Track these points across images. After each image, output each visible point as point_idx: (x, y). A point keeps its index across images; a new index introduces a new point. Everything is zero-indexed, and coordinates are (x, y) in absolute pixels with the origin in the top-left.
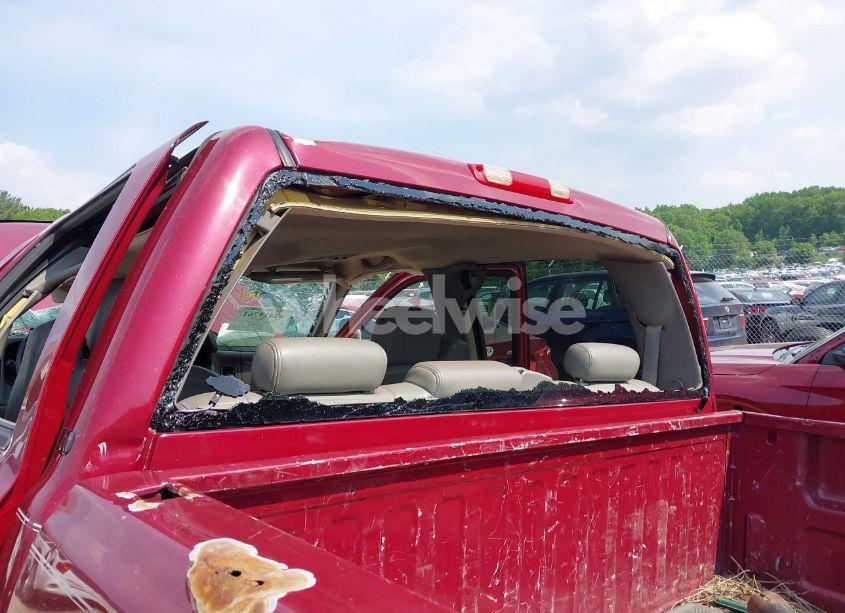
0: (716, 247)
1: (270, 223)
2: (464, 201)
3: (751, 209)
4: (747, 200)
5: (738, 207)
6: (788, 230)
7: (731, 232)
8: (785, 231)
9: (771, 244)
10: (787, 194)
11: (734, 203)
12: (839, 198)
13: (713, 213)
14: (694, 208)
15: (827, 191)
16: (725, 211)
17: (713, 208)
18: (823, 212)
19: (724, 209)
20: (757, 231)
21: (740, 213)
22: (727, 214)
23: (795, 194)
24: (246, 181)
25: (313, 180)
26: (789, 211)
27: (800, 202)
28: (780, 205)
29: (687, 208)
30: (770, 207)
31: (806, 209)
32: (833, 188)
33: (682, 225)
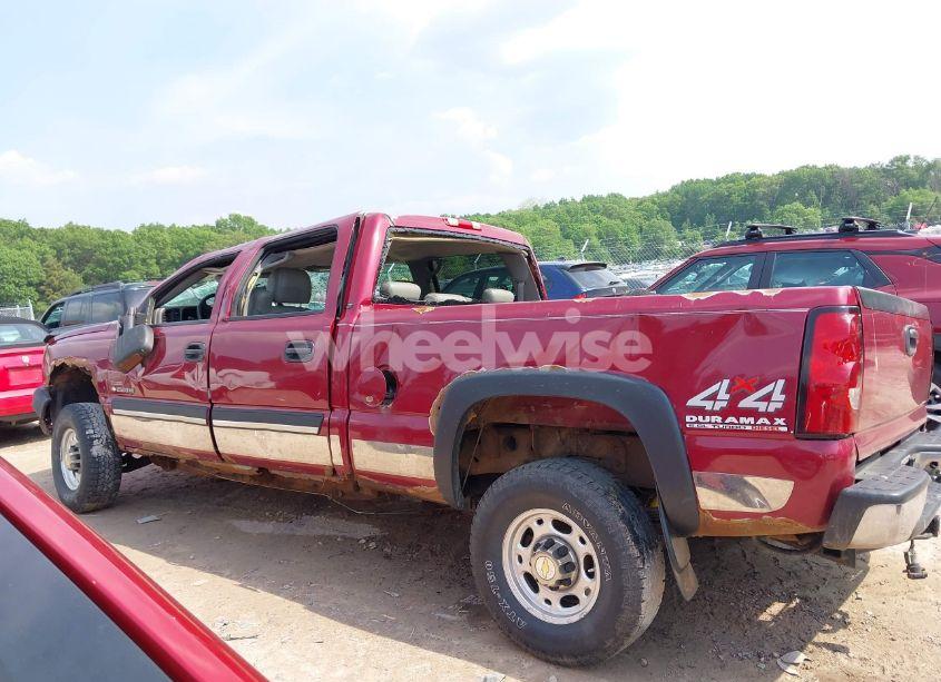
0: (644, 238)
2: (443, 233)
3: (678, 197)
4: (673, 188)
5: (665, 195)
6: (713, 219)
7: (658, 222)
8: (710, 219)
9: (698, 233)
10: (711, 181)
11: (661, 191)
12: (759, 185)
13: (641, 202)
14: (622, 197)
15: (748, 177)
16: (652, 200)
17: (640, 196)
18: (745, 199)
19: (652, 196)
20: (684, 220)
21: (666, 200)
22: (654, 203)
23: (718, 182)
24: (381, 232)
25: (399, 230)
26: (714, 199)
27: (723, 189)
28: (705, 192)
29: (615, 197)
30: (696, 194)
31: (729, 196)
33: (609, 216)
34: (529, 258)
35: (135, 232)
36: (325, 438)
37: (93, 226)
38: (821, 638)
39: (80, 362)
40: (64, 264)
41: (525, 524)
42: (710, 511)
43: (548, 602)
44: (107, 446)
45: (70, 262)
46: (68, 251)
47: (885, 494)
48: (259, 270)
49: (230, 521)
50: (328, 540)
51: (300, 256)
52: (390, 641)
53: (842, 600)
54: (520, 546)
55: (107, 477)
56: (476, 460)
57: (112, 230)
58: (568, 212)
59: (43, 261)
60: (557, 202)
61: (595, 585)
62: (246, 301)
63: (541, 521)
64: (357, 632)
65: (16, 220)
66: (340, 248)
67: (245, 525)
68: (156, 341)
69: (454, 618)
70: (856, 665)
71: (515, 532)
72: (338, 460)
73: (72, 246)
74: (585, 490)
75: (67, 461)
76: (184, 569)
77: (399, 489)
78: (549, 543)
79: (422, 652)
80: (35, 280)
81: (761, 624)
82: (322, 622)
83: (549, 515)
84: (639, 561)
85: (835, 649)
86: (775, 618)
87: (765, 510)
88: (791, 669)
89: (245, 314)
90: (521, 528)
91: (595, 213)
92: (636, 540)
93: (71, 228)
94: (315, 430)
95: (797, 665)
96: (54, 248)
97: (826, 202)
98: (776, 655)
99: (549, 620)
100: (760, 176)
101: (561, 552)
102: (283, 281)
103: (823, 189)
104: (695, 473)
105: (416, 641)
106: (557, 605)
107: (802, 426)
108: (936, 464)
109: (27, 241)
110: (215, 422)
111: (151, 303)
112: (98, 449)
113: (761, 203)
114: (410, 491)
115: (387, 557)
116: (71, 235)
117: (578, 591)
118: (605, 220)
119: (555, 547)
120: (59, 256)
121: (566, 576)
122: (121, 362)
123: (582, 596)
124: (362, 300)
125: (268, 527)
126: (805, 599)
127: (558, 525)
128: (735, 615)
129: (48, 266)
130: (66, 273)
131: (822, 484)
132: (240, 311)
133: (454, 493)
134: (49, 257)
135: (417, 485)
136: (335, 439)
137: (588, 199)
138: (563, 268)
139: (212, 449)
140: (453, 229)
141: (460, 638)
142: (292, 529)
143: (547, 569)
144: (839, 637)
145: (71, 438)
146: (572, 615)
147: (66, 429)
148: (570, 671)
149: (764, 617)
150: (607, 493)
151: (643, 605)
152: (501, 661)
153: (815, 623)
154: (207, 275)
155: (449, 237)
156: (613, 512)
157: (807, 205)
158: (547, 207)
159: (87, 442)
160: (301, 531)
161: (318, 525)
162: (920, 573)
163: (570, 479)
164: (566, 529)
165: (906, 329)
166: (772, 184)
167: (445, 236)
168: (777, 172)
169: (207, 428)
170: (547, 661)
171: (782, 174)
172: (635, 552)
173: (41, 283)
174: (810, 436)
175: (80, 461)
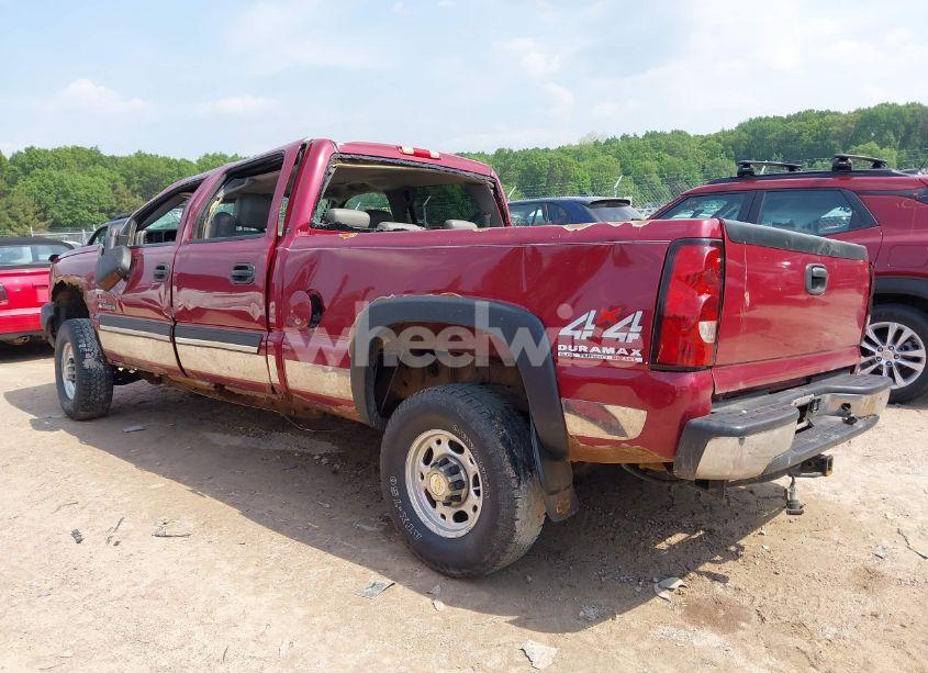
0: (706, 177)
1: (333, 171)
2: (395, 161)
3: (744, 135)
4: (740, 126)
5: (731, 133)
7: (722, 161)
10: (781, 119)
11: (726, 129)
12: (833, 123)
13: (705, 139)
14: (685, 134)
15: (822, 114)
16: (717, 137)
17: (705, 133)
18: (817, 138)
21: (732, 139)
22: (719, 141)
23: (789, 119)
24: (325, 158)
25: (344, 156)
26: (783, 138)
27: (794, 128)
28: (773, 131)
29: (679, 134)
30: (764, 132)
31: (800, 134)
32: (828, 112)
33: (672, 153)
34: (495, 189)
35: (199, 161)
36: (263, 358)
37: (161, 155)
38: (707, 567)
39: (75, 280)
40: (133, 191)
41: (426, 444)
42: (577, 437)
43: (443, 516)
44: (98, 359)
45: (139, 190)
46: (136, 178)
47: (726, 426)
48: (221, 194)
49: (205, 434)
50: (285, 454)
51: (260, 182)
52: (303, 546)
53: (744, 535)
54: (422, 464)
55: (99, 388)
56: (406, 385)
57: (178, 159)
58: (630, 148)
59: (114, 188)
60: (618, 137)
61: (479, 502)
62: (207, 226)
63: (438, 441)
64: (278, 537)
65: (89, 148)
66: (283, 176)
67: (218, 438)
68: (134, 261)
69: (371, 529)
70: (729, 593)
71: (418, 450)
72: (275, 380)
73: (141, 174)
74: (472, 413)
75: (66, 373)
76: (147, 473)
77: (326, 408)
78: (445, 461)
79: (330, 557)
80: (107, 206)
81: (655, 551)
82: (251, 526)
83: (446, 436)
84: (514, 481)
85: (714, 577)
86: (672, 547)
87: (623, 439)
88: (664, 594)
89: (206, 237)
90: (423, 447)
91: (657, 149)
92: (514, 462)
93: (140, 156)
94: (255, 349)
95: (672, 590)
96: (124, 176)
97: (904, 143)
98: (656, 580)
99: (442, 533)
100: (836, 113)
101: (454, 471)
102: (248, 206)
103: (902, 129)
104: (564, 400)
105: (328, 548)
106: (450, 519)
107: (655, 357)
108: (848, 406)
109: (99, 168)
110: (177, 339)
111: (134, 226)
112: (89, 363)
113: (833, 142)
114: (335, 410)
115: (335, 472)
116: (140, 164)
117: (467, 508)
118: (668, 158)
119: (449, 465)
120: (128, 184)
121: (457, 493)
122: (102, 280)
123: (470, 512)
124: (298, 226)
125: (237, 441)
126: (710, 532)
127: (452, 444)
128: (635, 541)
129: (118, 193)
130: (134, 200)
131: (673, 414)
132: (200, 234)
133: (369, 413)
134: (119, 184)
135: (340, 405)
136: (272, 359)
137: (651, 136)
138: (584, 203)
139: (176, 365)
140: (405, 157)
141: (369, 547)
142: (259, 444)
143: (439, 485)
144: (727, 568)
145: (69, 353)
146: (462, 529)
147: (66, 342)
148: (457, 583)
149: (663, 546)
150: (492, 417)
151: (516, 523)
152: (398, 569)
153: (709, 554)
154: (185, 199)
155: (402, 165)
156: (494, 434)
157: (883, 145)
158: (608, 142)
159: (80, 355)
160: (264, 446)
161: (283, 441)
162: (798, 510)
163: (461, 403)
164: (459, 450)
165: (807, 267)
166: (847, 122)
167: (397, 165)
168: (852, 110)
169: (171, 344)
170: (438, 571)
171: (859, 111)
172: (510, 472)
173: (112, 210)
174: (662, 367)
175: (75, 373)
